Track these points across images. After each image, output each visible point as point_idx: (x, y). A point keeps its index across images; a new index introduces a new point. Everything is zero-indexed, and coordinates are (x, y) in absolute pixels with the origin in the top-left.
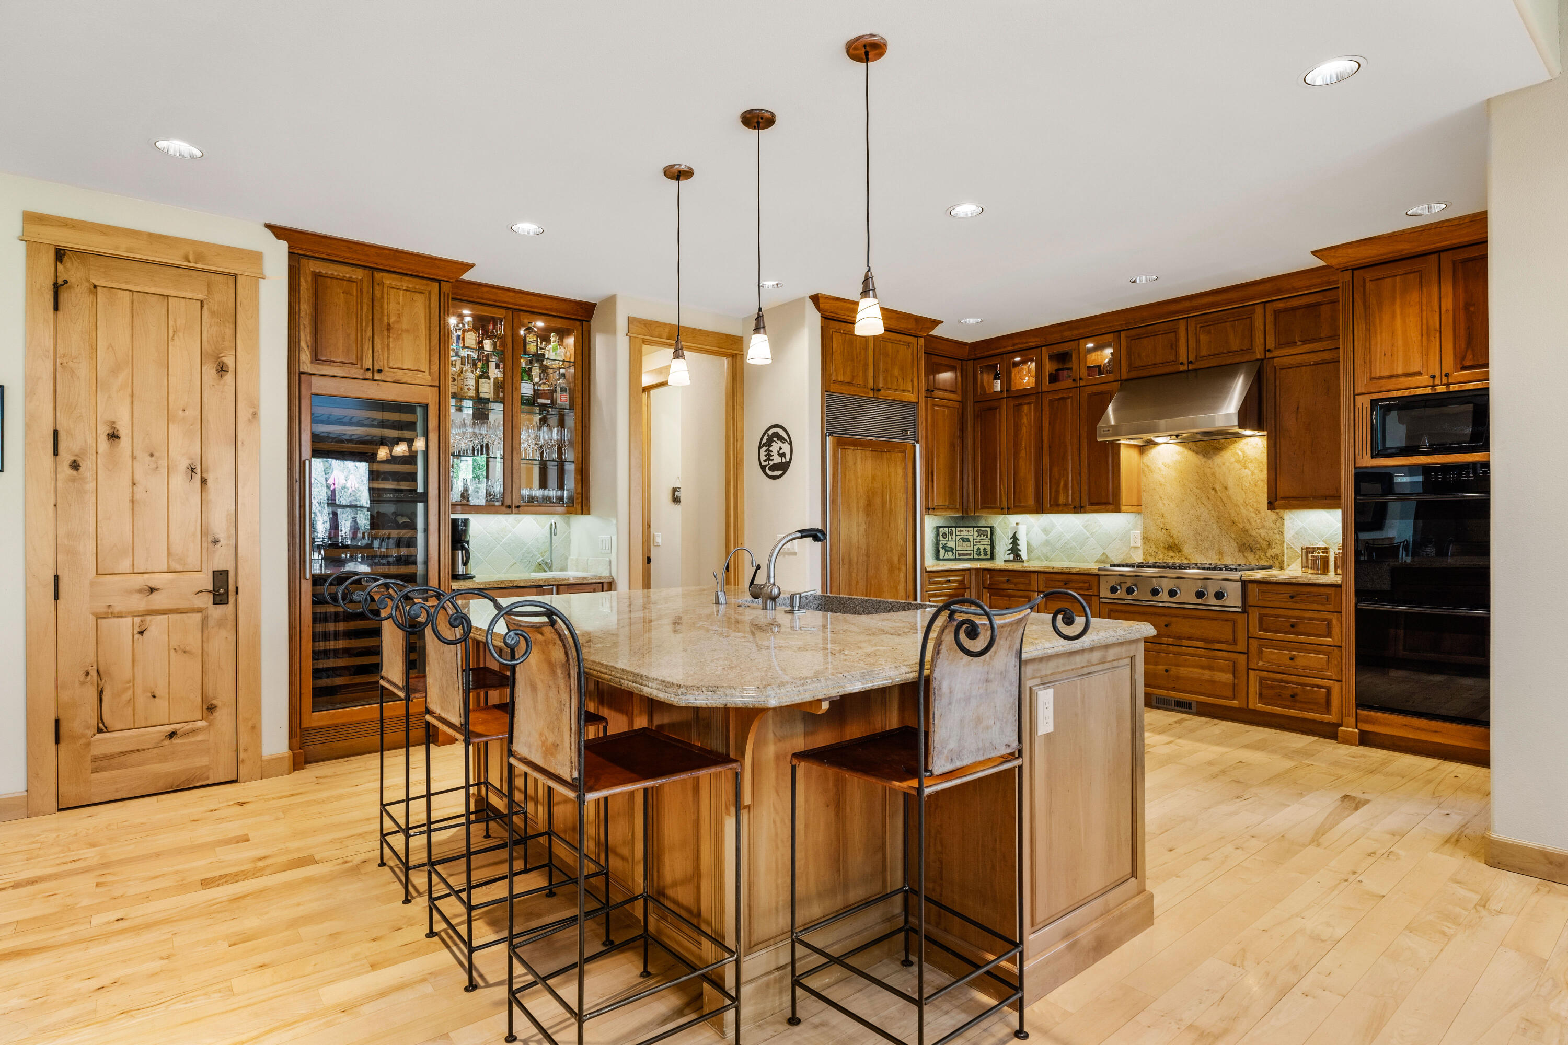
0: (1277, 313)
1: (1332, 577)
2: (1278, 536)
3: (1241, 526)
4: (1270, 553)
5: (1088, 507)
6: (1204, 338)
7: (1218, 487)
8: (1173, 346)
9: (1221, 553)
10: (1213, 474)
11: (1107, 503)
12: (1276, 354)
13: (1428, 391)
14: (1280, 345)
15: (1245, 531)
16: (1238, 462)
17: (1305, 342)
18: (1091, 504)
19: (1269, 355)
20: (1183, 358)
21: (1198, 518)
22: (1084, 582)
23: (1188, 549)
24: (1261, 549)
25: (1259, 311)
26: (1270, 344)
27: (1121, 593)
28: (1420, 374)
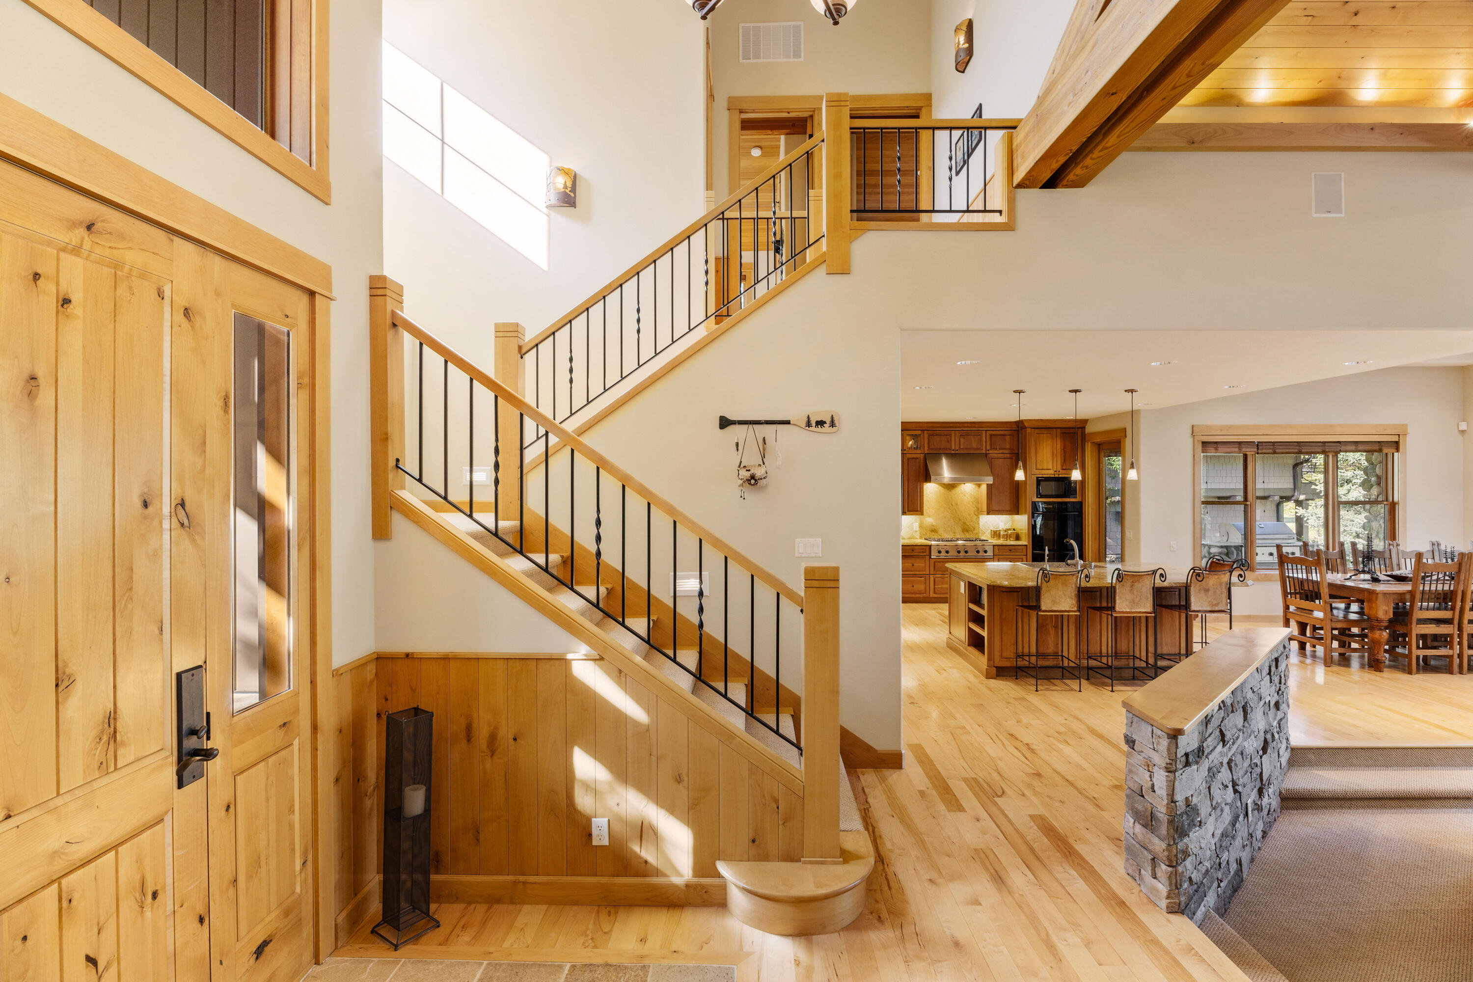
0: (991, 436)
1: (1024, 542)
2: (977, 525)
3: (963, 521)
4: (974, 532)
5: (907, 513)
6: (962, 440)
7: (954, 504)
8: (949, 441)
9: (954, 533)
10: (951, 498)
11: (917, 511)
12: (990, 452)
13: (1053, 476)
14: (991, 448)
15: (964, 523)
16: (962, 493)
17: (1000, 449)
18: (908, 511)
19: (988, 452)
20: (953, 448)
21: (945, 518)
22: (923, 549)
23: (941, 531)
24: (971, 531)
25: (984, 433)
26: (988, 448)
27: (943, 554)
28: (1050, 469)
